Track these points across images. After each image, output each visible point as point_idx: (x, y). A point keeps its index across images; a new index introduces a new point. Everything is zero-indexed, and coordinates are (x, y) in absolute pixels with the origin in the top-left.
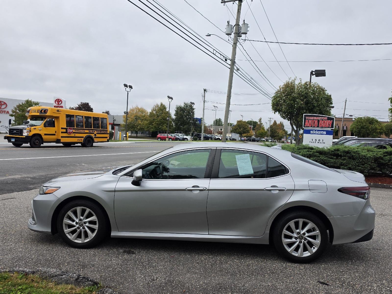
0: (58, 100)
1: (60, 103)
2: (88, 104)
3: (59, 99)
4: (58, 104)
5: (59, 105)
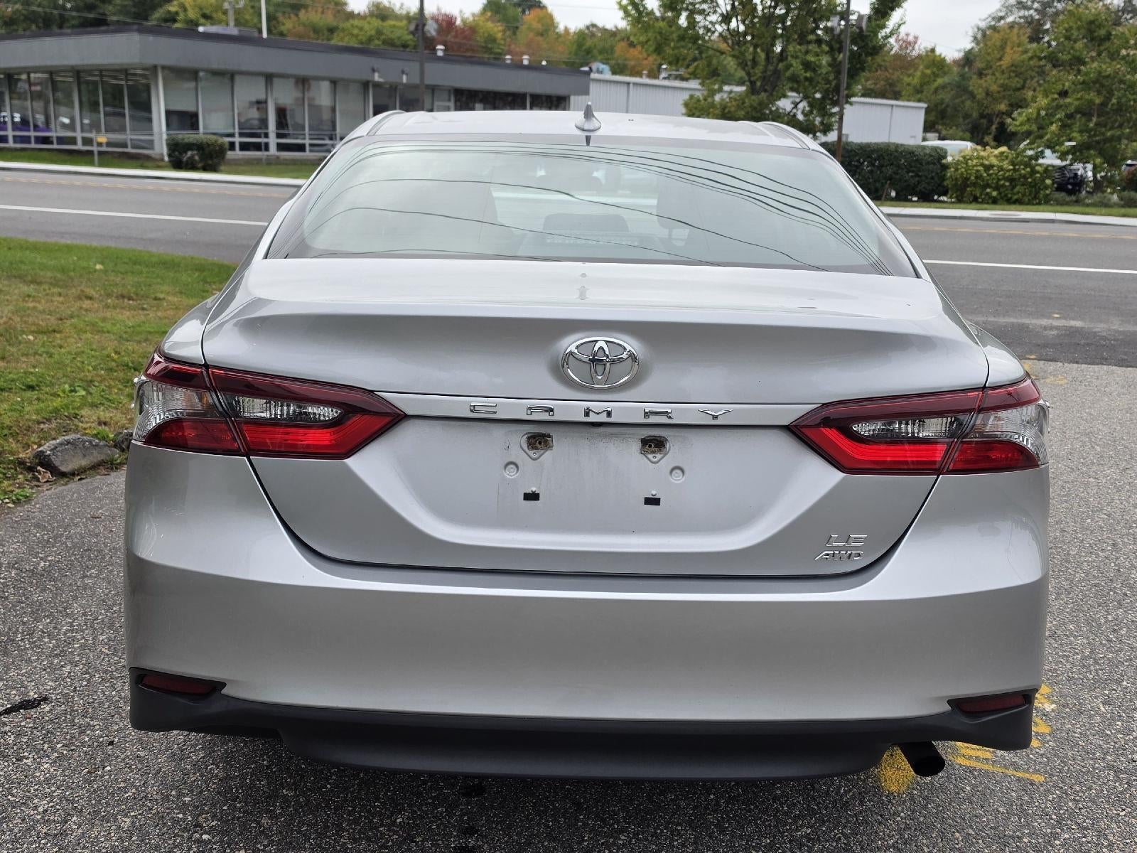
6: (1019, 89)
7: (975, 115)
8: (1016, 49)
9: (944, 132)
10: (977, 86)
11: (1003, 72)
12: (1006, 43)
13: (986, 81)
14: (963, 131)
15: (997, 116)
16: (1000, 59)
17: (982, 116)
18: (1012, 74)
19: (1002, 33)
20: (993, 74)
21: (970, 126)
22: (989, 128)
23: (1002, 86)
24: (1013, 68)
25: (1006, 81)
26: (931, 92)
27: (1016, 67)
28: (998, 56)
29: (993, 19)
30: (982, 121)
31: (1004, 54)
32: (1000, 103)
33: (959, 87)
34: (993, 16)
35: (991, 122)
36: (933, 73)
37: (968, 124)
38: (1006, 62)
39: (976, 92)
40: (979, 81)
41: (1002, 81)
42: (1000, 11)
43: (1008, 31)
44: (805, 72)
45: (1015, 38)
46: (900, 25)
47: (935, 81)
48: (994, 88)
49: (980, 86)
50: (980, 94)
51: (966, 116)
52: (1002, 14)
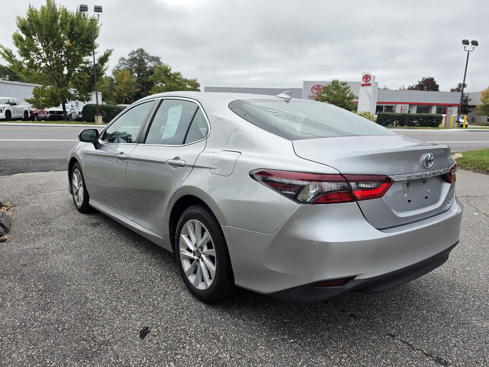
0: (366, 77)
1: (368, 79)
2: (433, 79)
3: (367, 75)
4: (366, 81)
5: (368, 82)
6: (129, 89)
7: (117, 97)
8: (127, 77)
9: (108, 102)
10: (117, 88)
11: (124, 84)
12: (123, 75)
13: (119, 86)
14: (114, 101)
15: (124, 97)
16: (123, 80)
17: (119, 97)
18: (127, 85)
19: (122, 72)
20: (121, 84)
21: (116, 100)
22: (122, 101)
23: (124, 88)
24: (127, 83)
25: (125, 87)
26: (100, 89)
27: (128, 82)
28: (122, 79)
29: (117, 67)
30: (120, 99)
31: (123, 78)
32: (125, 93)
33: (111, 88)
34: (117, 66)
35: (122, 99)
36: (100, 83)
37: (115, 99)
38: (124, 81)
39: (116, 90)
40: (117, 86)
41: (124, 87)
42: (118, 65)
43: (123, 71)
44: (80, 81)
45: (126, 74)
46: (107, 68)
47: (101, 85)
48: (122, 89)
49: (118, 88)
50: (118, 90)
51: (115, 97)
52: (119, 66)
